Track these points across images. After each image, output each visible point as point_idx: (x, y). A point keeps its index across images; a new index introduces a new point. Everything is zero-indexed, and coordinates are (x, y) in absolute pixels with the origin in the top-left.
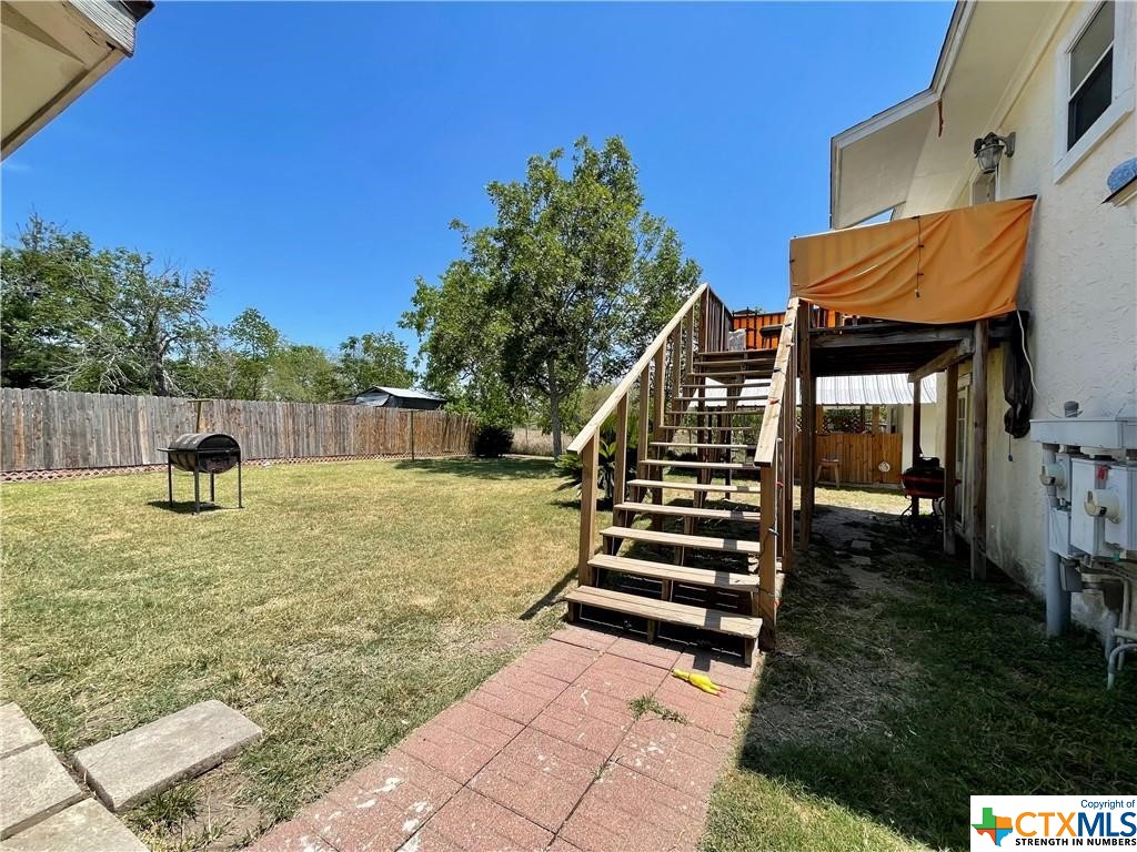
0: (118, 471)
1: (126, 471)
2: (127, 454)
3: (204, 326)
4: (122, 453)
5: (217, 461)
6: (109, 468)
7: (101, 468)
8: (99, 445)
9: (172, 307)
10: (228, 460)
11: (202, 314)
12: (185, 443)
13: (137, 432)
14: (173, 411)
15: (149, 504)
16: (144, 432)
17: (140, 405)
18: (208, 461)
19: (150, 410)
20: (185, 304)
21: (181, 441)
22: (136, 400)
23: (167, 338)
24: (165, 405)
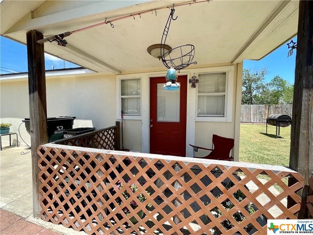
0: (246, 123)
1: (248, 123)
2: (248, 119)
3: (264, 84)
4: (247, 119)
5: (284, 123)
6: (244, 122)
7: (243, 122)
8: (242, 117)
9: (255, 81)
10: (287, 123)
11: (264, 81)
12: (273, 117)
13: (250, 114)
14: (259, 108)
15: (260, 133)
16: (252, 114)
17: (251, 107)
18: (281, 123)
19: (253, 108)
20: (259, 79)
21: (271, 117)
22: (250, 106)
23: (254, 89)
24: (257, 107)
